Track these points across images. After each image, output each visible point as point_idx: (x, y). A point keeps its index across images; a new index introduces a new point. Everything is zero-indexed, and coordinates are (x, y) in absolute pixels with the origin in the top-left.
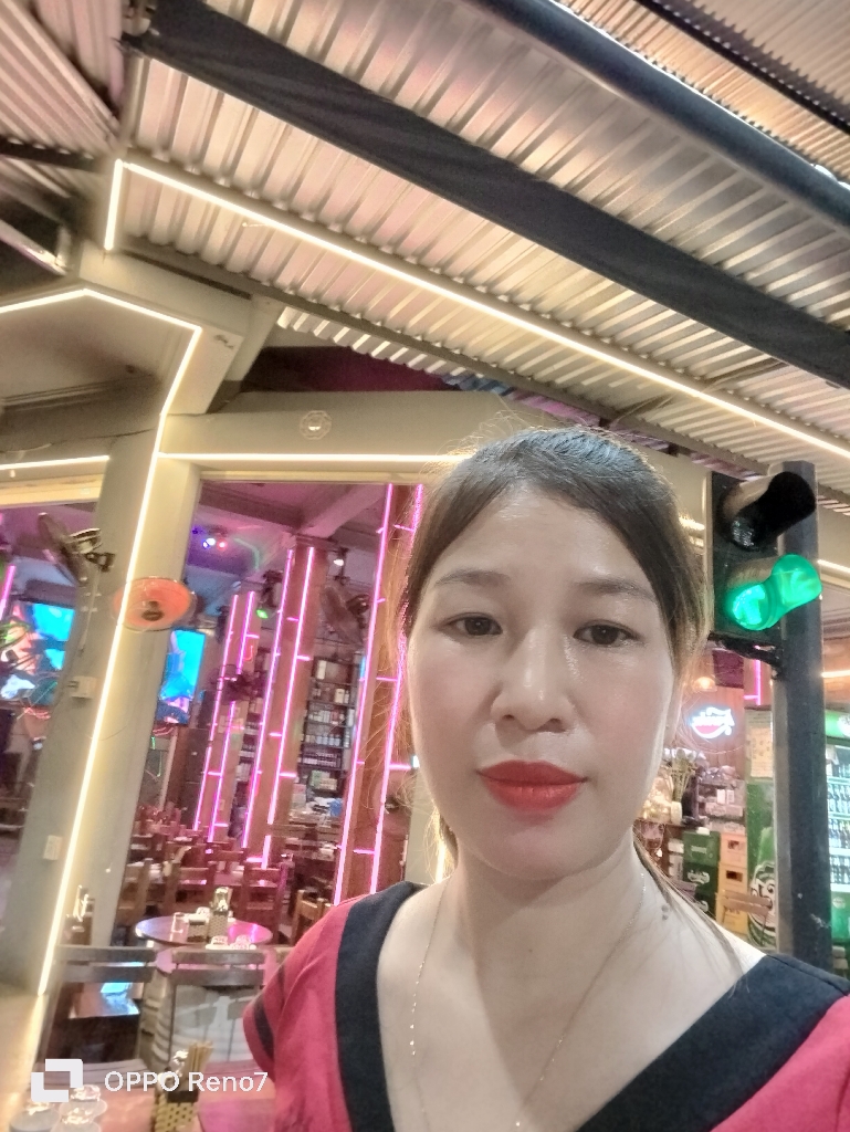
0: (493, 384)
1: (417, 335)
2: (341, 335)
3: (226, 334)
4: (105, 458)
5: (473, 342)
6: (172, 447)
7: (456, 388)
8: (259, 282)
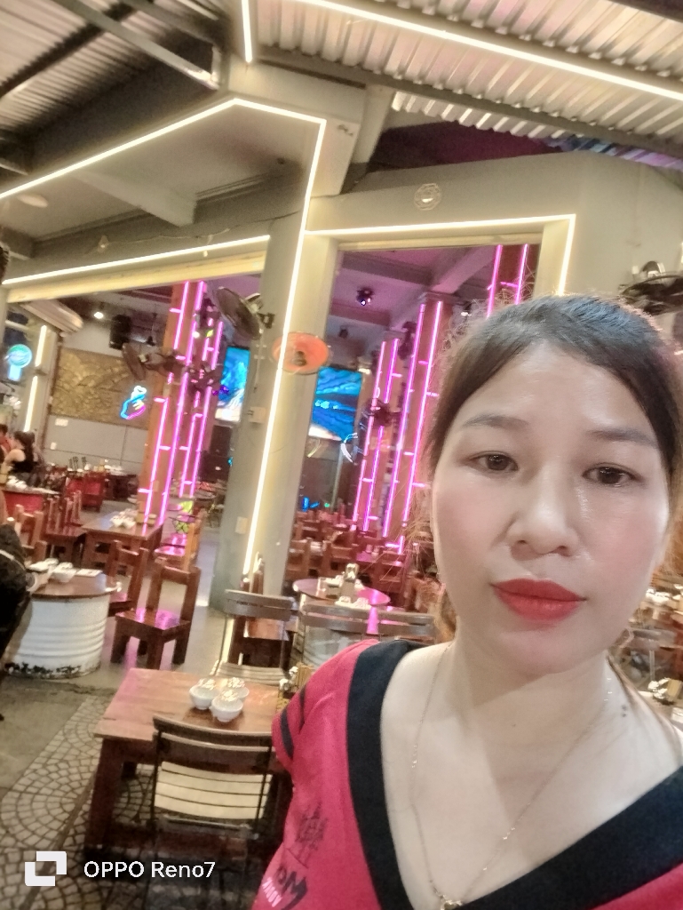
0: (594, 142)
1: (516, 103)
2: (447, 112)
3: (346, 124)
4: (266, 238)
5: (571, 104)
6: (314, 226)
7: (558, 149)
8: (371, 71)
